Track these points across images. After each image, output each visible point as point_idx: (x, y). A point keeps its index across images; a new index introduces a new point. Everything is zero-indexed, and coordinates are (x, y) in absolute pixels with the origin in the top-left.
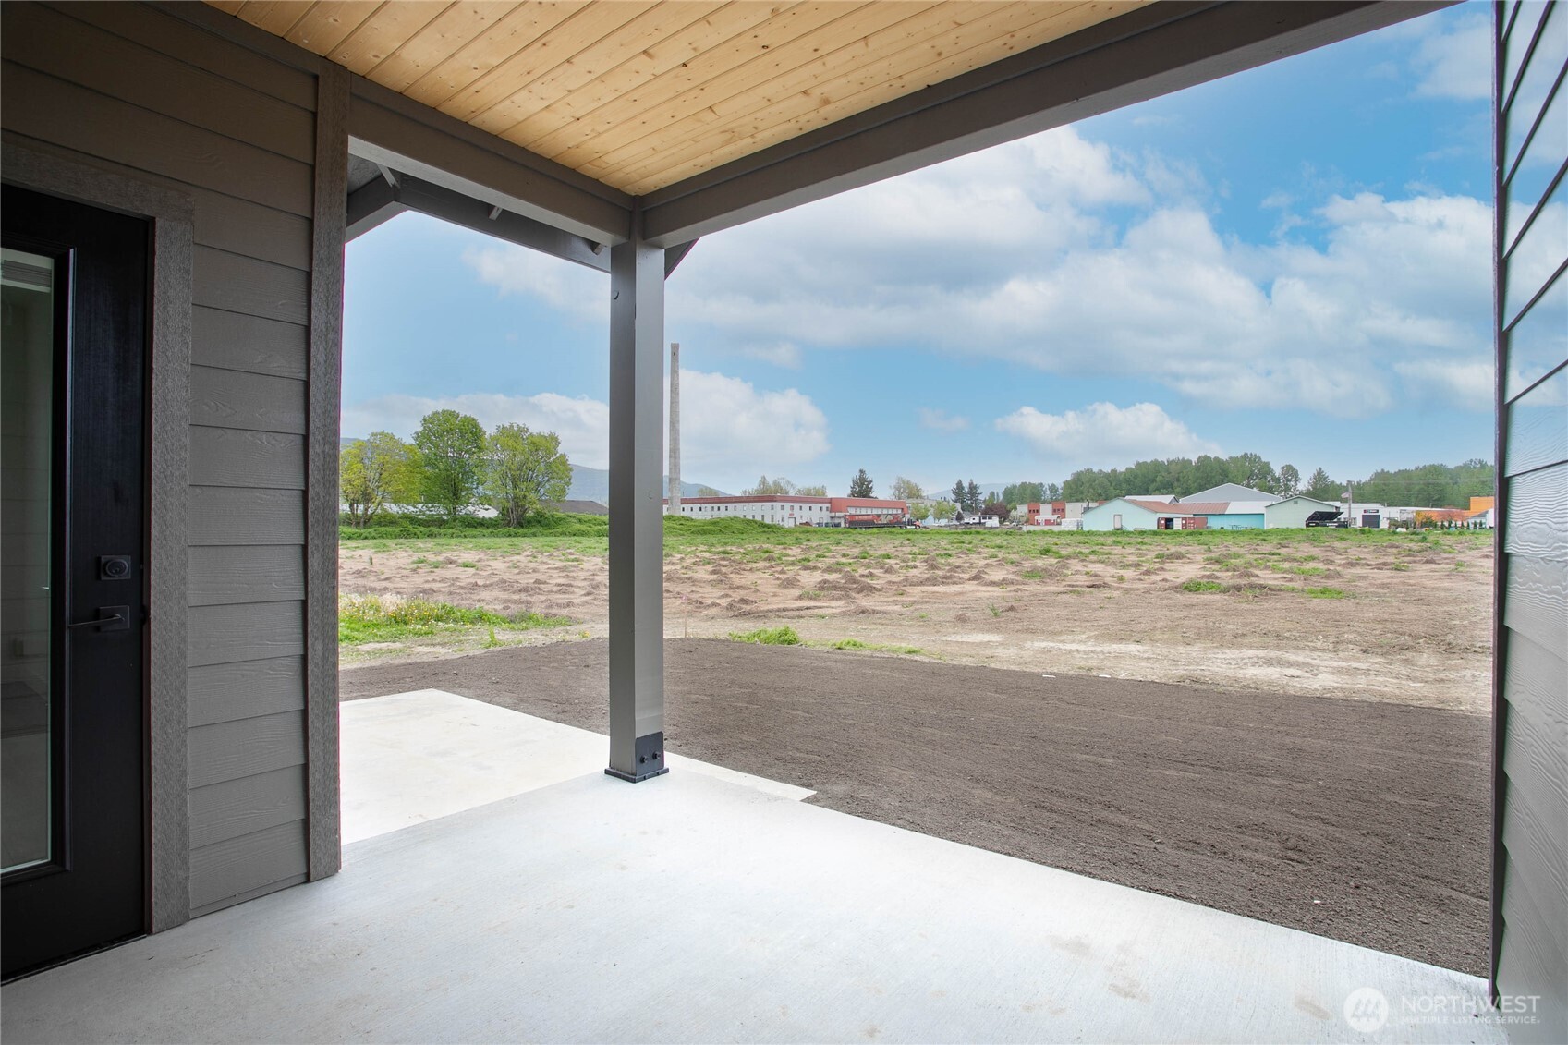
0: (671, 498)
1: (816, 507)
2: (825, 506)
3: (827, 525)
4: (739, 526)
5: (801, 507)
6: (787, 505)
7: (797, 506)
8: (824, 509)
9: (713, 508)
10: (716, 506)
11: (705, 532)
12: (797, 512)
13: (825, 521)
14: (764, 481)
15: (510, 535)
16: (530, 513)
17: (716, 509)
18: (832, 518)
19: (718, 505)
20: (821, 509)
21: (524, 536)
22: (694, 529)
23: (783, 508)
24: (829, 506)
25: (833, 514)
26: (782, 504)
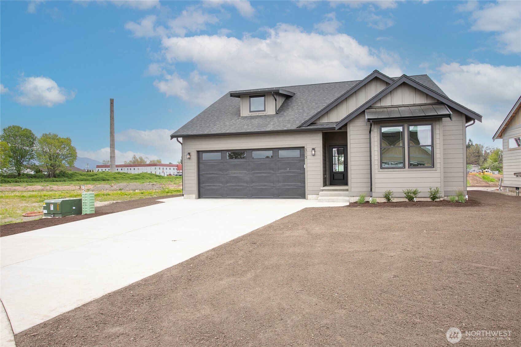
0: (111, 165)
1: (172, 168)
2: (175, 168)
3: (176, 175)
4: (149, 176)
5: (166, 168)
6: (161, 167)
7: (165, 168)
8: (175, 169)
9: (128, 169)
10: (129, 168)
11: (136, 179)
12: (165, 171)
13: (175, 174)
14: (134, 157)
15: (54, 181)
16: (58, 172)
17: (129, 169)
18: (178, 172)
19: (130, 168)
20: (174, 169)
21: (60, 181)
22: (131, 178)
23: (160, 169)
24: (177, 168)
25: (179, 171)
26: (160, 167)
